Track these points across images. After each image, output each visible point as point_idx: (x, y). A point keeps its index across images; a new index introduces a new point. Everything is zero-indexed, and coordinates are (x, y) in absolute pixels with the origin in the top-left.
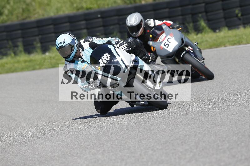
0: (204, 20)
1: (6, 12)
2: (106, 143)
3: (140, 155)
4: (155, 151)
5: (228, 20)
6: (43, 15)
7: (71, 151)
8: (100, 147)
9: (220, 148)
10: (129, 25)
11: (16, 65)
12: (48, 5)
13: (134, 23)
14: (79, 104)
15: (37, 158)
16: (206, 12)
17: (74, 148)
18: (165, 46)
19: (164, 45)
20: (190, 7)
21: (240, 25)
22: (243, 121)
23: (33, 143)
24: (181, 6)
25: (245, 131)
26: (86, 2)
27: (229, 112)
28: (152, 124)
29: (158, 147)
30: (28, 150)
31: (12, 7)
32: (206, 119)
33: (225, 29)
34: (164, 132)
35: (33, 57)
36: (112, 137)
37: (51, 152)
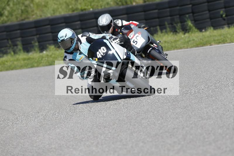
0: (191, 21)
1: (6, 13)
2: (99, 136)
3: (132, 147)
4: (145, 143)
5: (213, 20)
6: (41, 16)
7: (67, 143)
8: (94, 140)
9: (206, 140)
11: (15, 63)
12: (45, 6)
14: (75, 99)
15: (35, 150)
16: (193, 13)
17: (70, 140)
19: (133, 42)
20: (178, 8)
21: (225, 25)
22: (228, 115)
23: (32, 136)
24: (170, 7)
26: (80, 4)
27: (215, 107)
28: (142, 118)
29: (148, 139)
30: (27, 142)
31: (11, 8)
32: (193, 114)
33: (211, 29)
34: (154, 126)
35: (31, 55)
36: (105, 130)
37: (48, 144)
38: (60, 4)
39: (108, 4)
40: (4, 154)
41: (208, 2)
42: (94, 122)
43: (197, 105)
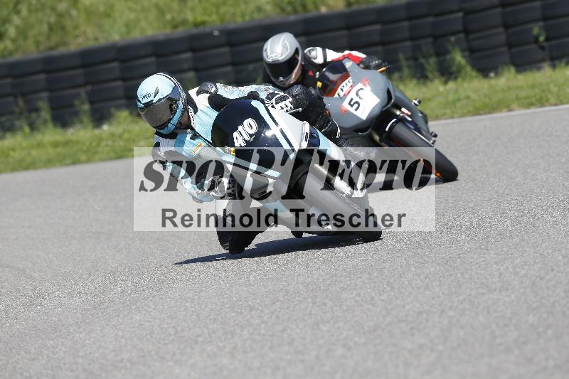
0: (462, 51)
1: (12, 31)
2: (238, 331)
3: (317, 357)
4: (350, 349)
5: (514, 50)
6: (96, 39)
7: (159, 348)
8: (225, 341)
9: (499, 341)
10: (270, 60)
11: (34, 152)
12: (107, 15)
13: (282, 55)
14: (178, 241)
15: (82, 365)
16: (467, 32)
17: (167, 341)
18: (352, 106)
19: (350, 104)
20: (430, 19)
21: (543, 60)
22: (550, 280)
23: (74, 330)
24: (410, 19)
25: (554, 302)
26: (192, 9)
27: (519, 260)
28: (343, 288)
29: (356, 339)
30: (62, 346)
31: (24, 19)
32: (466, 276)
33: (509, 71)
34: (370, 306)
35: (72, 134)
36: (252, 317)
37: (114, 351)
38: (143, 10)
39: (259, 9)
40: (7, 375)
41: (504, 5)
42: (226, 296)
43: (476, 256)
